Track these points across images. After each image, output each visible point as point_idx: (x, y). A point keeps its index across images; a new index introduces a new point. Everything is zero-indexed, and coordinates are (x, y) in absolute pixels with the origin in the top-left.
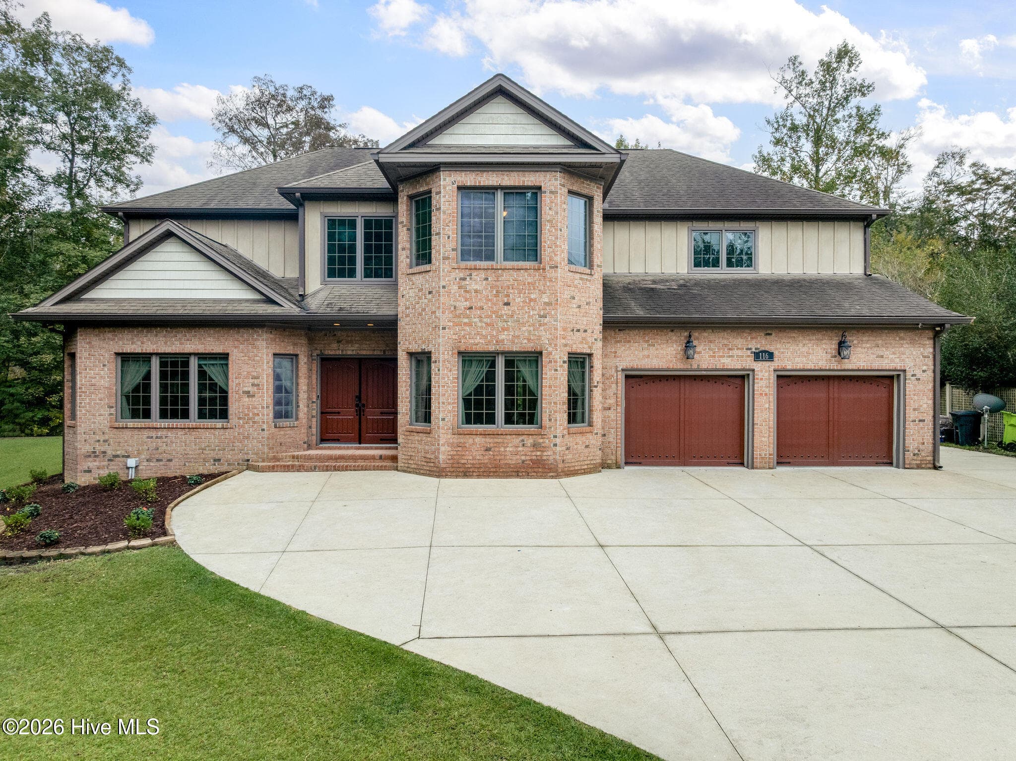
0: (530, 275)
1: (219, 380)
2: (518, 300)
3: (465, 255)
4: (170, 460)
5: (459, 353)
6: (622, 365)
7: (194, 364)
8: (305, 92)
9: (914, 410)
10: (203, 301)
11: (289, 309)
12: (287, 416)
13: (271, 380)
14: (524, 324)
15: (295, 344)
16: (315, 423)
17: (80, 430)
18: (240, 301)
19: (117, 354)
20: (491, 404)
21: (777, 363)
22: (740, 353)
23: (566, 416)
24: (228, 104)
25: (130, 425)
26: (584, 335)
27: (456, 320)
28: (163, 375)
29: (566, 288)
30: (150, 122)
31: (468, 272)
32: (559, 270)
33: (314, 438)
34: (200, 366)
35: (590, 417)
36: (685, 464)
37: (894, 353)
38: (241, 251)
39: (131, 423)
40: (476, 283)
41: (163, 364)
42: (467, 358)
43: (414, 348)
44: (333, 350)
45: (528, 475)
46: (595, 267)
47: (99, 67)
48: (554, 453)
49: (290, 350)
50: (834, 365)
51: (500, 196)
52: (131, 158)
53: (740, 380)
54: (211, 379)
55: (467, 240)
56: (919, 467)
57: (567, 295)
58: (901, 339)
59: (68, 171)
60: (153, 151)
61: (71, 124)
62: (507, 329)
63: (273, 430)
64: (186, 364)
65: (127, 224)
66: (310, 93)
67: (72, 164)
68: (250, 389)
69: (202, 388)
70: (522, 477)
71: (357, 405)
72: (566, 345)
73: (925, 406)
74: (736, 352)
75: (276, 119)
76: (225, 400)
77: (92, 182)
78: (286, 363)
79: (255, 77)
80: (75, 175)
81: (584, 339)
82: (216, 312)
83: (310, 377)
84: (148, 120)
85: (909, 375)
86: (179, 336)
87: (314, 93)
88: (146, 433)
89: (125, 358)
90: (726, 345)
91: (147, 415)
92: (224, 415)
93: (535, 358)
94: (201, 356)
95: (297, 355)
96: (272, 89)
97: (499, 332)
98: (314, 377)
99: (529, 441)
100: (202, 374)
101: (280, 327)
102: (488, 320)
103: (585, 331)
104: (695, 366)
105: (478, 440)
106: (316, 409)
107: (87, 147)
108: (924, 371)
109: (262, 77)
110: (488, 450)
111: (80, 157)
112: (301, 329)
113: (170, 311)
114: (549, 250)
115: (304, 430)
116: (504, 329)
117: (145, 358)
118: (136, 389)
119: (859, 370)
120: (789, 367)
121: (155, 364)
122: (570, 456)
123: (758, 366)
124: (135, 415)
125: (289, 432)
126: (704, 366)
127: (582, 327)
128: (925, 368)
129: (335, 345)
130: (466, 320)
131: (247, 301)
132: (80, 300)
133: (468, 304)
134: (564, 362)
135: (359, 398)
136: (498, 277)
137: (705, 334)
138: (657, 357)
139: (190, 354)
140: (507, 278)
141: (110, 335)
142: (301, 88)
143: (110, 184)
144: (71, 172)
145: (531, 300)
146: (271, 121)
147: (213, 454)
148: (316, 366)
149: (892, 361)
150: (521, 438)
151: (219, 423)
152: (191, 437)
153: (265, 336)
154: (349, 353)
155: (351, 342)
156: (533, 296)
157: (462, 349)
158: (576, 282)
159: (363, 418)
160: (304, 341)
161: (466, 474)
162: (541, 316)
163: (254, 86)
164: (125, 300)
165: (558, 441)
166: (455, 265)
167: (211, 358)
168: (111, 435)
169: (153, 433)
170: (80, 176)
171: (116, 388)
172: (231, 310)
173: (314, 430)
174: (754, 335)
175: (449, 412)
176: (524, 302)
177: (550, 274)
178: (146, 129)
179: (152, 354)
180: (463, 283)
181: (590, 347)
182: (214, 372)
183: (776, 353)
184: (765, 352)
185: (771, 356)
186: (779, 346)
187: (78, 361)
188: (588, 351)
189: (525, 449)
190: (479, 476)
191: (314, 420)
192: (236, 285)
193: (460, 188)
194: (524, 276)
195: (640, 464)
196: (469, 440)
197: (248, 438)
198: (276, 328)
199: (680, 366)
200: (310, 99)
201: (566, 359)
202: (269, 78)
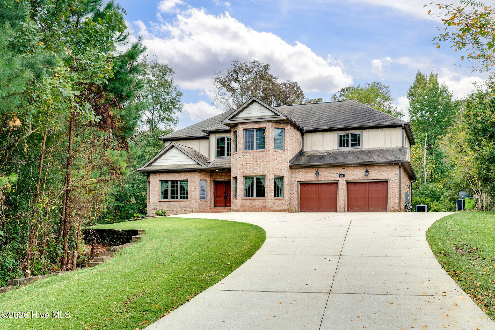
0: (262, 153)
1: (186, 188)
2: (259, 160)
3: (246, 148)
4: (173, 211)
5: (244, 176)
6: (298, 180)
7: (179, 183)
8: (255, 64)
9: (392, 192)
10: (182, 165)
11: (203, 166)
12: (204, 198)
13: (199, 187)
14: (261, 168)
15: (206, 177)
16: (213, 201)
17: (151, 202)
18: (191, 164)
19: (160, 181)
20: (252, 191)
21: (346, 178)
22: (334, 175)
23: (273, 194)
24: (219, 75)
25: (163, 201)
26: (281, 170)
27: (243, 167)
28: (172, 187)
29: (273, 156)
30: (180, 95)
31: (246, 153)
32: (270, 151)
33: (212, 205)
34: (181, 184)
35: (284, 195)
36: (318, 212)
37: (385, 174)
38: (196, 149)
39: (164, 200)
40: (248, 156)
41: (171, 183)
42: (246, 178)
43: (234, 176)
44: (218, 178)
45: (262, 211)
46: (285, 150)
47: (163, 73)
48: (269, 205)
49: (205, 178)
50: (365, 178)
51: (255, 131)
52: (174, 110)
53: (335, 184)
54: (184, 187)
55: (246, 144)
56: (394, 212)
57: (274, 158)
58: (388, 169)
59: (151, 118)
60: (183, 106)
61: (153, 98)
62: (256, 169)
63: (200, 202)
64: (177, 183)
65: (164, 143)
66: (258, 64)
67: (153, 115)
68: (193, 190)
69: (181, 190)
70: (260, 211)
71: (225, 195)
72: (273, 173)
73: (396, 191)
74: (333, 175)
75: (243, 78)
76: (187, 194)
77: (160, 122)
78: (204, 183)
79: (231, 60)
80: (154, 119)
81: (280, 171)
82: (184, 168)
83: (211, 187)
84: (180, 94)
85: (390, 180)
86: (176, 175)
87: (260, 64)
88: (167, 203)
89: (162, 182)
90: (330, 173)
91: (167, 198)
92: (187, 198)
93: (264, 177)
94: (181, 181)
95: (207, 180)
96: (239, 65)
97: (254, 170)
98: (212, 187)
99: (262, 201)
100: (181, 186)
101: (202, 172)
102: (251, 167)
103: (281, 169)
104: (320, 180)
105: (248, 201)
106: (213, 197)
107: (158, 107)
108: (396, 179)
109: (234, 60)
110: (251, 204)
111: (156, 112)
112: (208, 172)
113: (173, 168)
114: (268, 146)
115: (209, 203)
116: (255, 169)
117: (167, 182)
118: (165, 191)
119: (373, 180)
120: (350, 179)
121: (170, 183)
122: (275, 206)
123: (340, 179)
124: (164, 198)
125: (204, 203)
126: (323, 180)
127: (280, 168)
128: (396, 178)
129: (218, 177)
130: (245, 167)
131: (193, 164)
132: (151, 166)
133: (246, 162)
134: (272, 178)
135: (225, 193)
136: (254, 154)
137: (323, 169)
138: (308, 177)
139: (178, 180)
140: (256, 154)
141: (158, 176)
142: (254, 63)
143: (167, 121)
144: (153, 118)
145: (263, 160)
146: (240, 79)
147: (184, 209)
148: (213, 184)
149: (385, 176)
150: (260, 200)
151: (185, 200)
152: (178, 204)
153: (197, 174)
154: (222, 179)
155: (223, 176)
156: (263, 159)
157: (244, 175)
158: (277, 155)
159: (226, 199)
160: (209, 176)
161: (245, 211)
162: (265, 165)
163: (231, 64)
164: (162, 165)
165: (270, 201)
166: (242, 151)
167: (184, 181)
168: (158, 203)
169: (169, 203)
170: (156, 119)
171: (160, 191)
172: (188, 167)
173: (212, 203)
174: (339, 169)
175: (241, 193)
176: (261, 161)
177: (268, 153)
178: (179, 98)
179: (168, 180)
180: (245, 156)
181: (283, 174)
182: (184, 185)
183: (346, 175)
184: (342, 174)
185: (344, 176)
186: (347, 172)
187: (150, 183)
188: (282, 175)
189: (261, 204)
190: (248, 211)
191: (212, 200)
192: (190, 160)
193: (244, 129)
194: (261, 154)
195: (304, 211)
196: (246, 201)
197: (193, 204)
198: (201, 172)
199: (315, 180)
200: (259, 67)
201: (273, 177)
202: (237, 60)
